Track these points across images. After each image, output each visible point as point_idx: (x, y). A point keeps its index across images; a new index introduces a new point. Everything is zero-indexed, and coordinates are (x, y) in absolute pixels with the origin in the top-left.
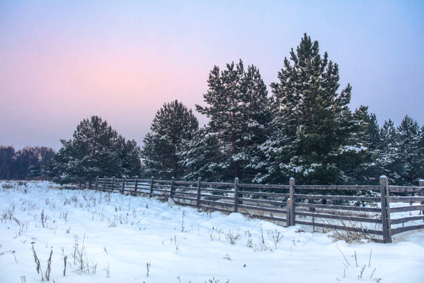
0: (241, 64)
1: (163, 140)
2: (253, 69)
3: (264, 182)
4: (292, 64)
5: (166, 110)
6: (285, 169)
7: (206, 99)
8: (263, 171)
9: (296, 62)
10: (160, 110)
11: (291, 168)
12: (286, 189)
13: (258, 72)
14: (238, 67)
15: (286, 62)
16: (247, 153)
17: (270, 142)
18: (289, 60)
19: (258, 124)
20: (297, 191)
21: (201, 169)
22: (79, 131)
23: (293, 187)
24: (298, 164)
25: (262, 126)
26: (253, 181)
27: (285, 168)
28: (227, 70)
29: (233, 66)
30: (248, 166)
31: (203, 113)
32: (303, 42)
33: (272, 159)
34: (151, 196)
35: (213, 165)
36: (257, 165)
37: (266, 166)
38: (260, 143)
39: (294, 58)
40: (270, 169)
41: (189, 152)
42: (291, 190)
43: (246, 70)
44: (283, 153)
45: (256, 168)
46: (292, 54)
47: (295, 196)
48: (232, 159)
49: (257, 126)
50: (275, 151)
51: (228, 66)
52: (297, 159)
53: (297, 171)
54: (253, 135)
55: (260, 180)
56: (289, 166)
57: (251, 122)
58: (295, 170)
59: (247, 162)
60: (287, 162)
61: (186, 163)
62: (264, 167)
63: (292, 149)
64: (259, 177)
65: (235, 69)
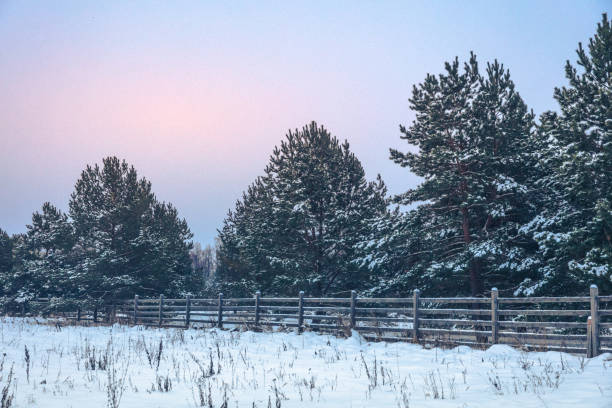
0: (473, 61)
1: (297, 214)
2: (496, 69)
3: (537, 293)
4: (581, 71)
5: (292, 145)
6: (577, 271)
7: (404, 135)
8: (534, 274)
9: (589, 70)
10: (280, 148)
11: (589, 269)
12: (585, 303)
13: (507, 77)
14: (467, 68)
15: (569, 69)
16: (497, 242)
17: (543, 220)
18: (574, 65)
19: (515, 185)
20: (602, 305)
21: (409, 274)
22: (79, 193)
23: (596, 298)
24: (599, 261)
25: (523, 189)
26: (516, 293)
27: (578, 269)
28: (446, 74)
29: (456, 65)
30: (502, 266)
31: (404, 165)
32: (600, 30)
33: (551, 254)
34: (301, 330)
35: (436, 266)
36: (519, 263)
37: (539, 265)
38: (523, 222)
39: (584, 62)
40: (547, 272)
41: (381, 242)
42: (592, 304)
43: (483, 73)
44: (571, 243)
45: (519, 269)
46: (581, 53)
47: (599, 313)
48: (471, 255)
49: (514, 188)
50: (558, 240)
51: (448, 67)
52: (598, 254)
53: (598, 274)
54: (510, 208)
55: (530, 291)
56: (585, 266)
57: (503, 182)
58: (594, 271)
59: (500, 259)
60: (580, 257)
61: (368, 262)
62: (534, 267)
63: (586, 235)
64: (527, 285)
65: (461, 72)
